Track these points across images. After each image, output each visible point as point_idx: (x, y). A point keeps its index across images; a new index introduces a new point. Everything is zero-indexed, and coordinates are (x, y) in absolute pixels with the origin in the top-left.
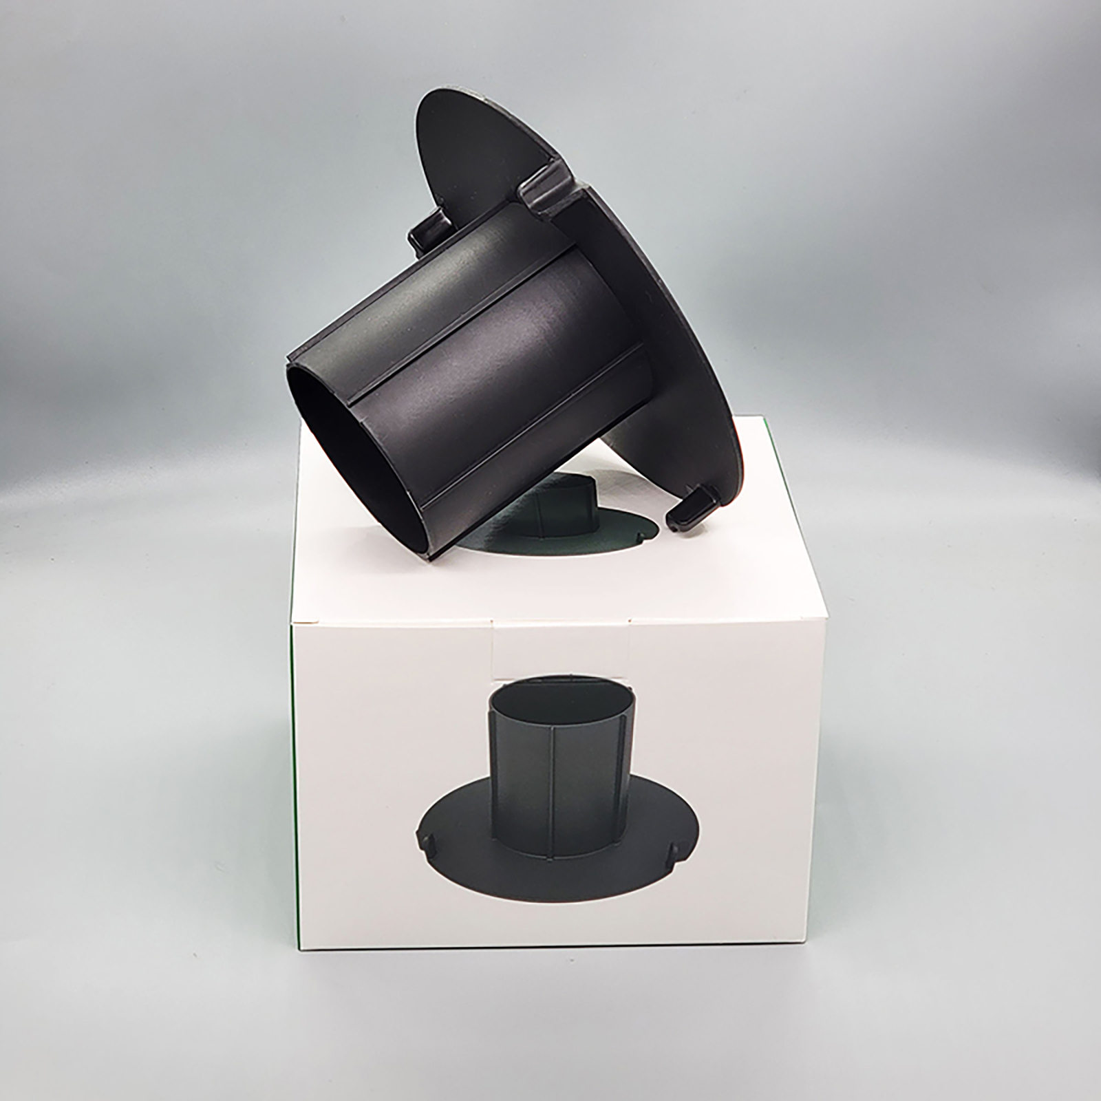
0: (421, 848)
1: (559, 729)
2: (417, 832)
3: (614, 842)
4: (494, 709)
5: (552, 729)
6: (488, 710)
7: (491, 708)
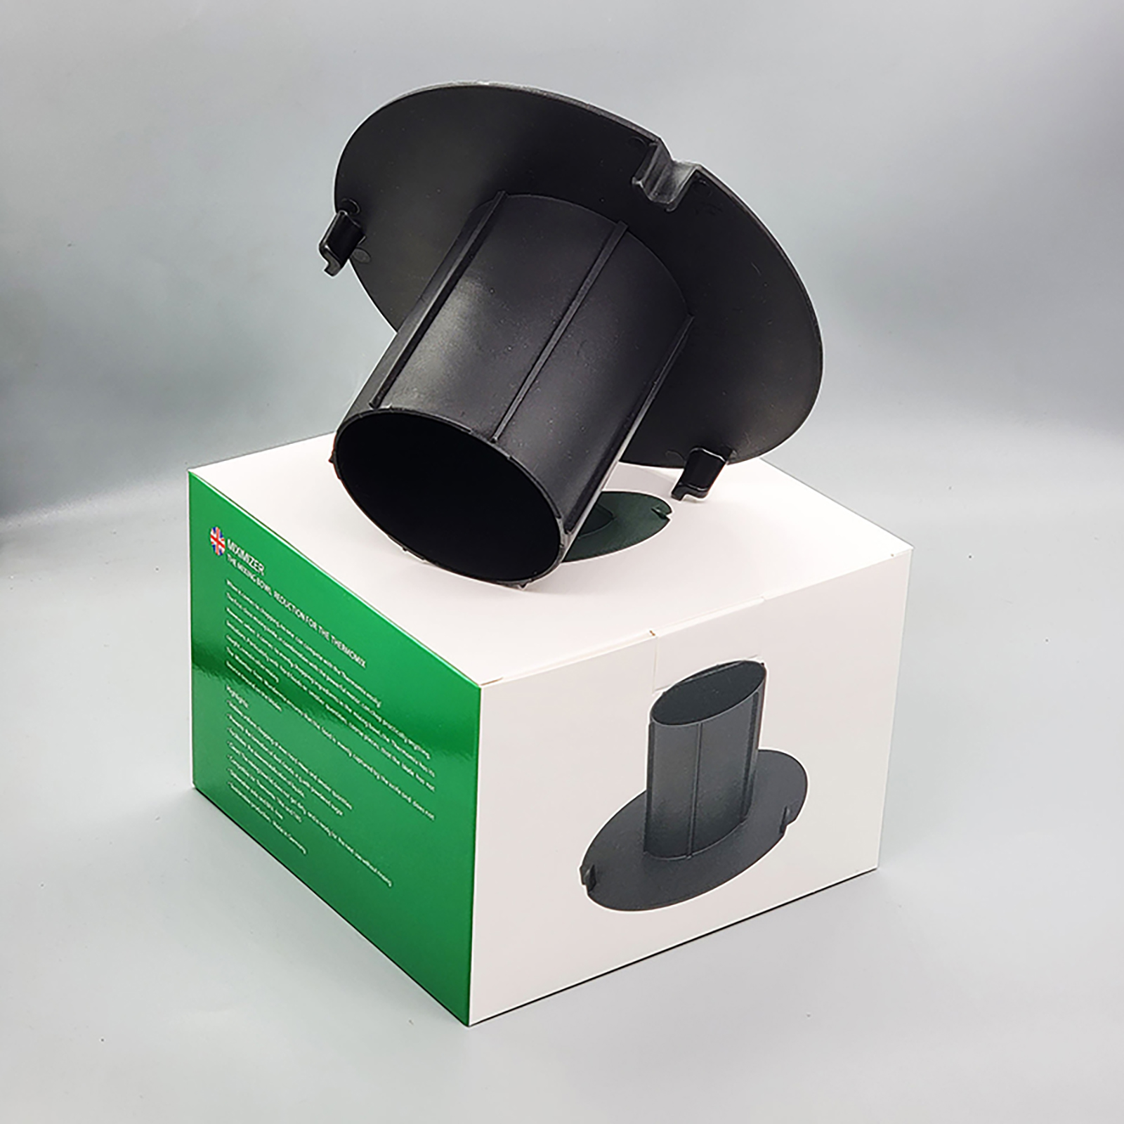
0: (583, 883)
1: (705, 723)
2: (581, 868)
3: (742, 822)
4: (654, 720)
5: (700, 725)
6: (648, 722)
7: (651, 720)
